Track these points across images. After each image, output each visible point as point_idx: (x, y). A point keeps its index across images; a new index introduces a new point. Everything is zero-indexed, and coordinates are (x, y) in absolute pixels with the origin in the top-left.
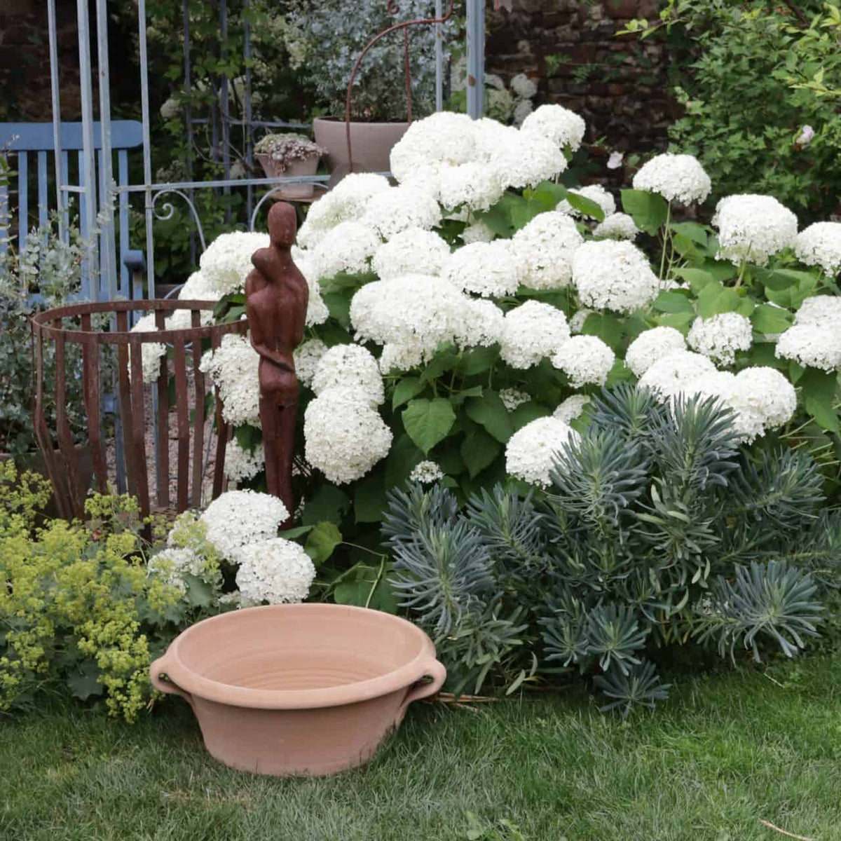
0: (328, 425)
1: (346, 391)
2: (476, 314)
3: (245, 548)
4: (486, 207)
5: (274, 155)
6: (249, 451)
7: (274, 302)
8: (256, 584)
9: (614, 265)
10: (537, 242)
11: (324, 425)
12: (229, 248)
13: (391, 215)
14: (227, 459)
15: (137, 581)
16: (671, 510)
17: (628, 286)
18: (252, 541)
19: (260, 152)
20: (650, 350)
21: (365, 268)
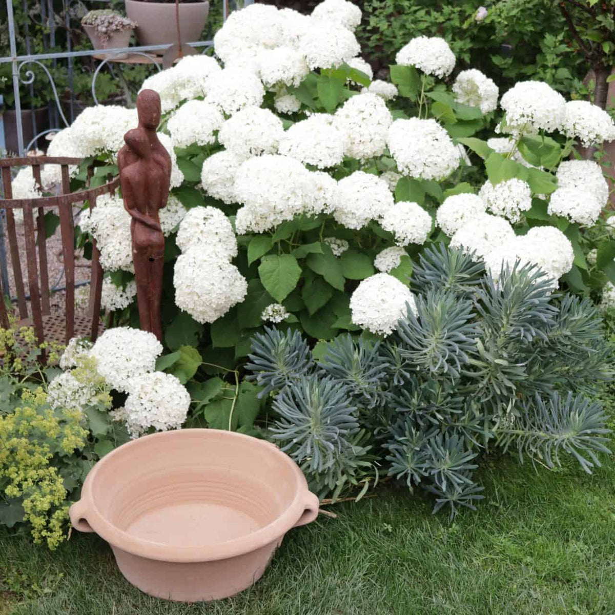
0: (196, 280)
1: (210, 249)
2: (319, 186)
3: (130, 380)
4: (297, 83)
5: (100, 28)
6: (121, 288)
7: (146, 174)
8: (145, 414)
9: (427, 142)
10: (358, 119)
11: (193, 279)
12: (95, 120)
13: (231, 95)
14: (103, 294)
15: (52, 432)
16: (496, 358)
17: (439, 160)
18: (136, 375)
19: (86, 23)
20: (460, 214)
21: (212, 140)
